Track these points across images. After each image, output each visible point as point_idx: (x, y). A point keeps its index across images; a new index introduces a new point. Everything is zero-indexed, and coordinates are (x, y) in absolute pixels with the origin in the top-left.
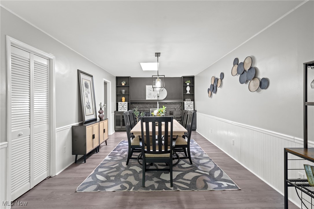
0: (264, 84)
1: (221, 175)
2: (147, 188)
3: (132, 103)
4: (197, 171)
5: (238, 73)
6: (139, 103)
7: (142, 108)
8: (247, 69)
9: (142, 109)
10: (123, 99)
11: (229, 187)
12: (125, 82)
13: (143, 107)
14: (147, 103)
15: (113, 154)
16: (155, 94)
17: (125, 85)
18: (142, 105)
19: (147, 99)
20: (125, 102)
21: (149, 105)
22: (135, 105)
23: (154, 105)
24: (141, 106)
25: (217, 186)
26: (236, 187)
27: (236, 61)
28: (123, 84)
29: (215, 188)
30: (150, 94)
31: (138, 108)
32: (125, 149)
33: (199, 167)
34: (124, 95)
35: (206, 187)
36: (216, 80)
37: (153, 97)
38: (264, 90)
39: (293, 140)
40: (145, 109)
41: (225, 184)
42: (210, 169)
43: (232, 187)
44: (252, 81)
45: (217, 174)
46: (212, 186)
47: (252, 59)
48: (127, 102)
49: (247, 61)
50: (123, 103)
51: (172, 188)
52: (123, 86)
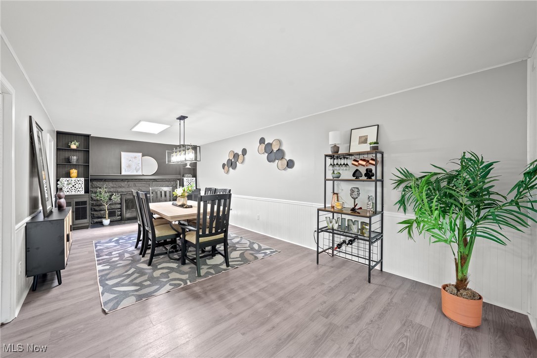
0: (290, 164)
1: (260, 247)
2: (205, 276)
3: (92, 180)
4: (238, 249)
5: (266, 151)
6: (105, 180)
7: (113, 187)
8: (275, 150)
9: (112, 190)
10: (74, 172)
11: (272, 252)
12: (77, 144)
13: (115, 186)
14: (122, 180)
15: (104, 260)
16: (139, 166)
17: (77, 147)
18: (114, 183)
19: (123, 173)
20: (79, 179)
21: (126, 183)
22: (99, 183)
23: (135, 183)
24: (111, 184)
25: (263, 255)
26: (276, 251)
27: (262, 141)
28: (73, 146)
29: (263, 256)
30: (129, 166)
31: (106, 188)
32: (118, 251)
33: (237, 246)
34: (75, 166)
35: (256, 258)
36: (236, 155)
37: (135, 171)
38: (290, 169)
39: (311, 205)
40: (120, 190)
41: (268, 252)
42: (248, 245)
43: (274, 252)
44: (280, 161)
45: (256, 246)
46: (260, 256)
47: (280, 142)
48: (83, 179)
49: (274, 143)
50: (73, 179)
51: (230, 268)
52: (74, 150)
